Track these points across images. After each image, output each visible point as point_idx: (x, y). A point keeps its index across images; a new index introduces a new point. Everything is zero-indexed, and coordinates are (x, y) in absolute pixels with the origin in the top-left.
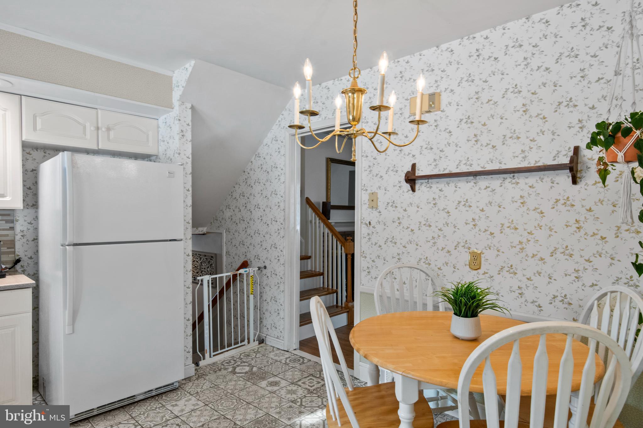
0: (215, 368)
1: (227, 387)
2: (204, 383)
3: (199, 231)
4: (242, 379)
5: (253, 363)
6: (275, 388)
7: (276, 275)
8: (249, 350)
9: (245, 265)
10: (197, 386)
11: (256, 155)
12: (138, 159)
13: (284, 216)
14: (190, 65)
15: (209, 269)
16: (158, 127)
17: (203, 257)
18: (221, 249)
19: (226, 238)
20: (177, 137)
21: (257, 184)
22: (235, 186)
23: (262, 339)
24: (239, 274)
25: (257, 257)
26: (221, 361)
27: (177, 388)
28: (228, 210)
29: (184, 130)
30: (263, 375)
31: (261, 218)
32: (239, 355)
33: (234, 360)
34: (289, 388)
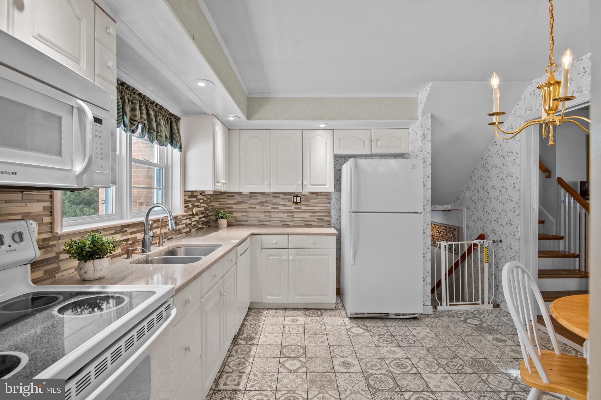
0: (450, 314)
1: (457, 330)
2: (439, 322)
3: (445, 208)
4: (471, 329)
5: (484, 320)
6: (500, 344)
7: (512, 249)
8: (483, 309)
9: (482, 237)
10: (433, 322)
11: (493, 143)
12: (397, 158)
13: (520, 196)
14: (428, 87)
15: (452, 239)
16: (409, 134)
17: (449, 229)
18: (463, 223)
19: (466, 214)
20: (420, 139)
21: (493, 168)
22: (474, 171)
23: (497, 303)
24: (473, 243)
25: (494, 231)
26: (456, 311)
27: (418, 319)
28: (468, 191)
29: (426, 133)
30: (491, 331)
31: (497, 198)
32: (473, 311)
33: (467, 313)
34: (514, 348)
